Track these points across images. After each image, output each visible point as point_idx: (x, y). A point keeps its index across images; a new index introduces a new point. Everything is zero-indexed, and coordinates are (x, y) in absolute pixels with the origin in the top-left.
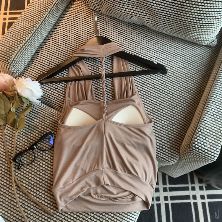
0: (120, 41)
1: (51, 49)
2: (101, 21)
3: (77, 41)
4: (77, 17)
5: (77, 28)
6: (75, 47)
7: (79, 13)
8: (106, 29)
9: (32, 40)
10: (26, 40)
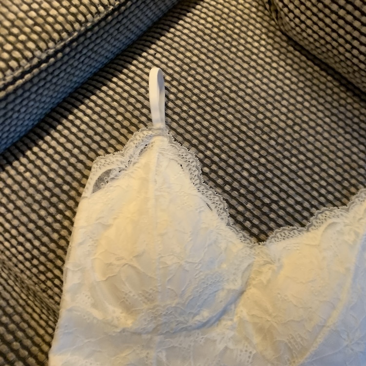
0: (347, 152)
1: (113, 112)
2: (296, 66)
3: (208, 109)
4: (223, 31)
5: (216, 66)
6: (195, 129)
7: (231, 20)
8: (307, 97)
9: (58, 64)
10: (35, 61)
